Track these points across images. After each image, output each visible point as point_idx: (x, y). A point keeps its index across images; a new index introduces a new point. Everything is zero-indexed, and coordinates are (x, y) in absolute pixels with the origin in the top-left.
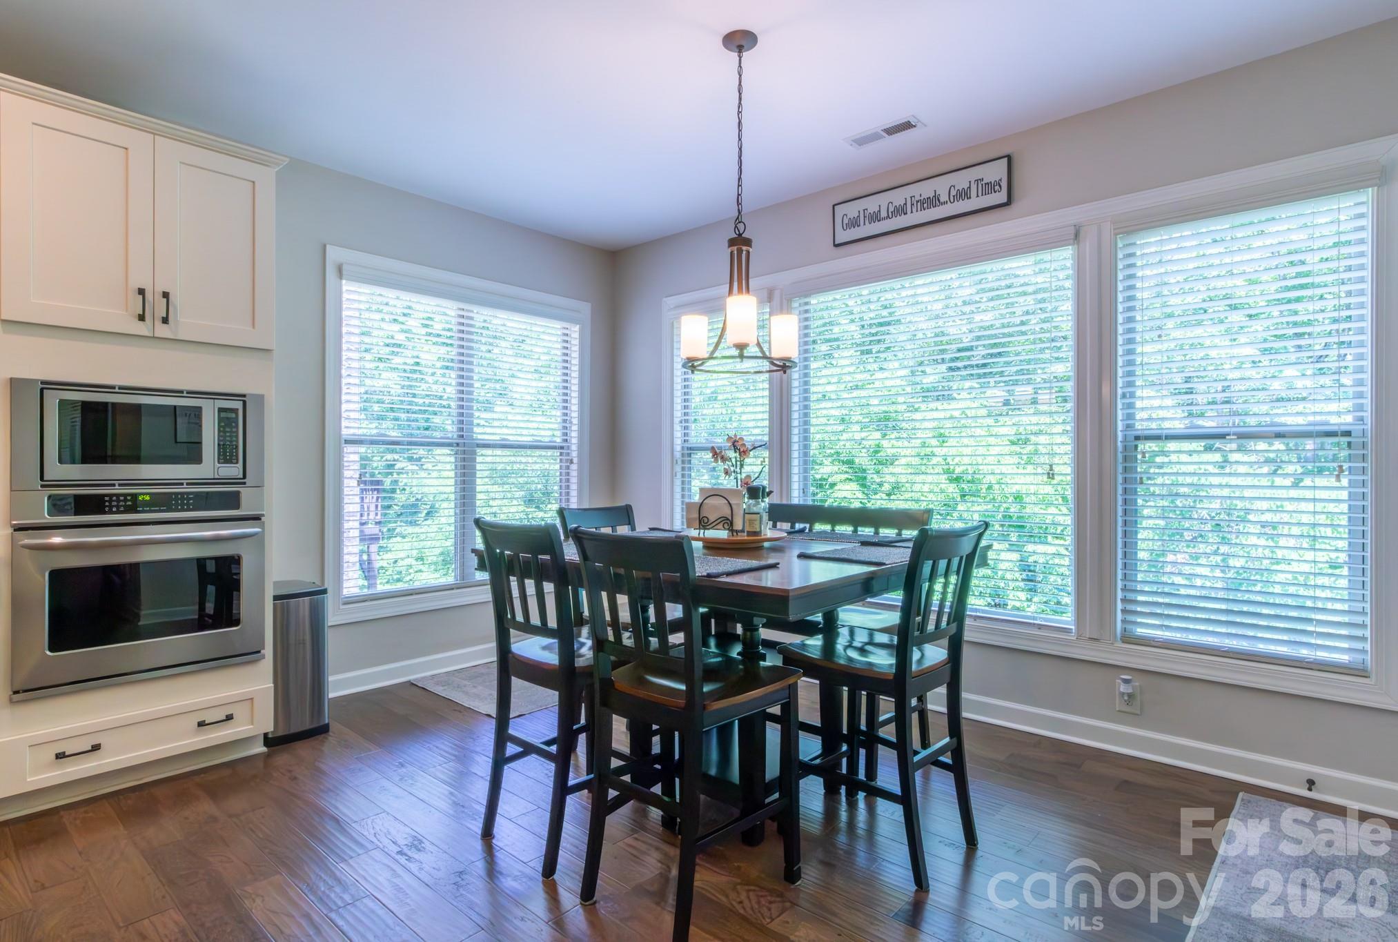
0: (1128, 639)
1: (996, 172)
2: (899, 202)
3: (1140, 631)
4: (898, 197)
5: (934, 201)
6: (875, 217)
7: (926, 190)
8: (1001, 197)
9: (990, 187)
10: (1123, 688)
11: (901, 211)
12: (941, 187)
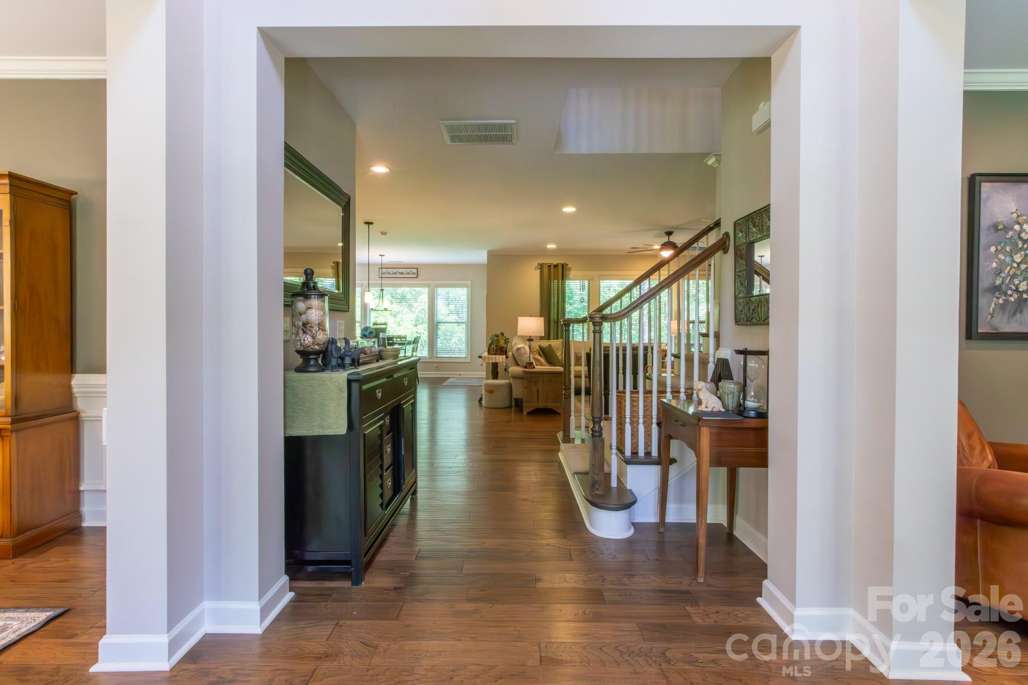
0: (436, 357)
1: (415, 271)
2: (395, 271)
3: (438, 356)
4: (395, 270)
5: (402, 273)
6: (389, 273)
7: (401, 271)
8: (415, 276)
9: (414, 274)
10: (436, 365)
11: (395, 273)
12: (404, 271)
